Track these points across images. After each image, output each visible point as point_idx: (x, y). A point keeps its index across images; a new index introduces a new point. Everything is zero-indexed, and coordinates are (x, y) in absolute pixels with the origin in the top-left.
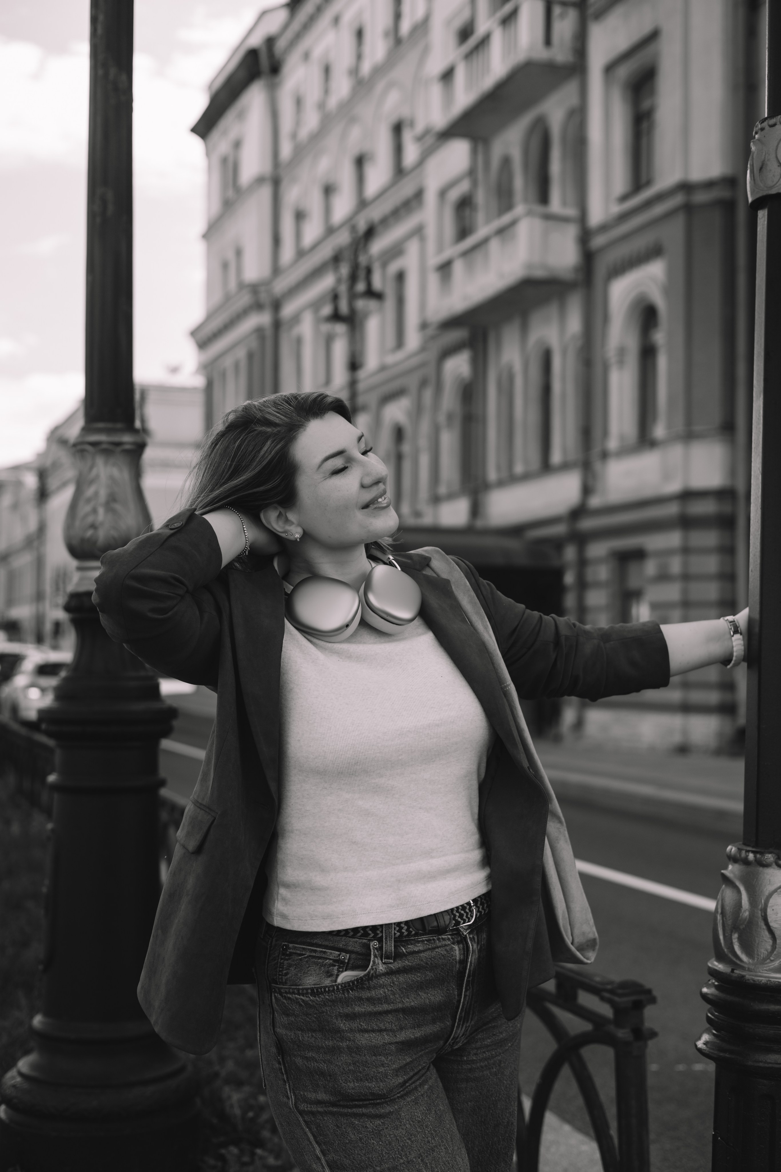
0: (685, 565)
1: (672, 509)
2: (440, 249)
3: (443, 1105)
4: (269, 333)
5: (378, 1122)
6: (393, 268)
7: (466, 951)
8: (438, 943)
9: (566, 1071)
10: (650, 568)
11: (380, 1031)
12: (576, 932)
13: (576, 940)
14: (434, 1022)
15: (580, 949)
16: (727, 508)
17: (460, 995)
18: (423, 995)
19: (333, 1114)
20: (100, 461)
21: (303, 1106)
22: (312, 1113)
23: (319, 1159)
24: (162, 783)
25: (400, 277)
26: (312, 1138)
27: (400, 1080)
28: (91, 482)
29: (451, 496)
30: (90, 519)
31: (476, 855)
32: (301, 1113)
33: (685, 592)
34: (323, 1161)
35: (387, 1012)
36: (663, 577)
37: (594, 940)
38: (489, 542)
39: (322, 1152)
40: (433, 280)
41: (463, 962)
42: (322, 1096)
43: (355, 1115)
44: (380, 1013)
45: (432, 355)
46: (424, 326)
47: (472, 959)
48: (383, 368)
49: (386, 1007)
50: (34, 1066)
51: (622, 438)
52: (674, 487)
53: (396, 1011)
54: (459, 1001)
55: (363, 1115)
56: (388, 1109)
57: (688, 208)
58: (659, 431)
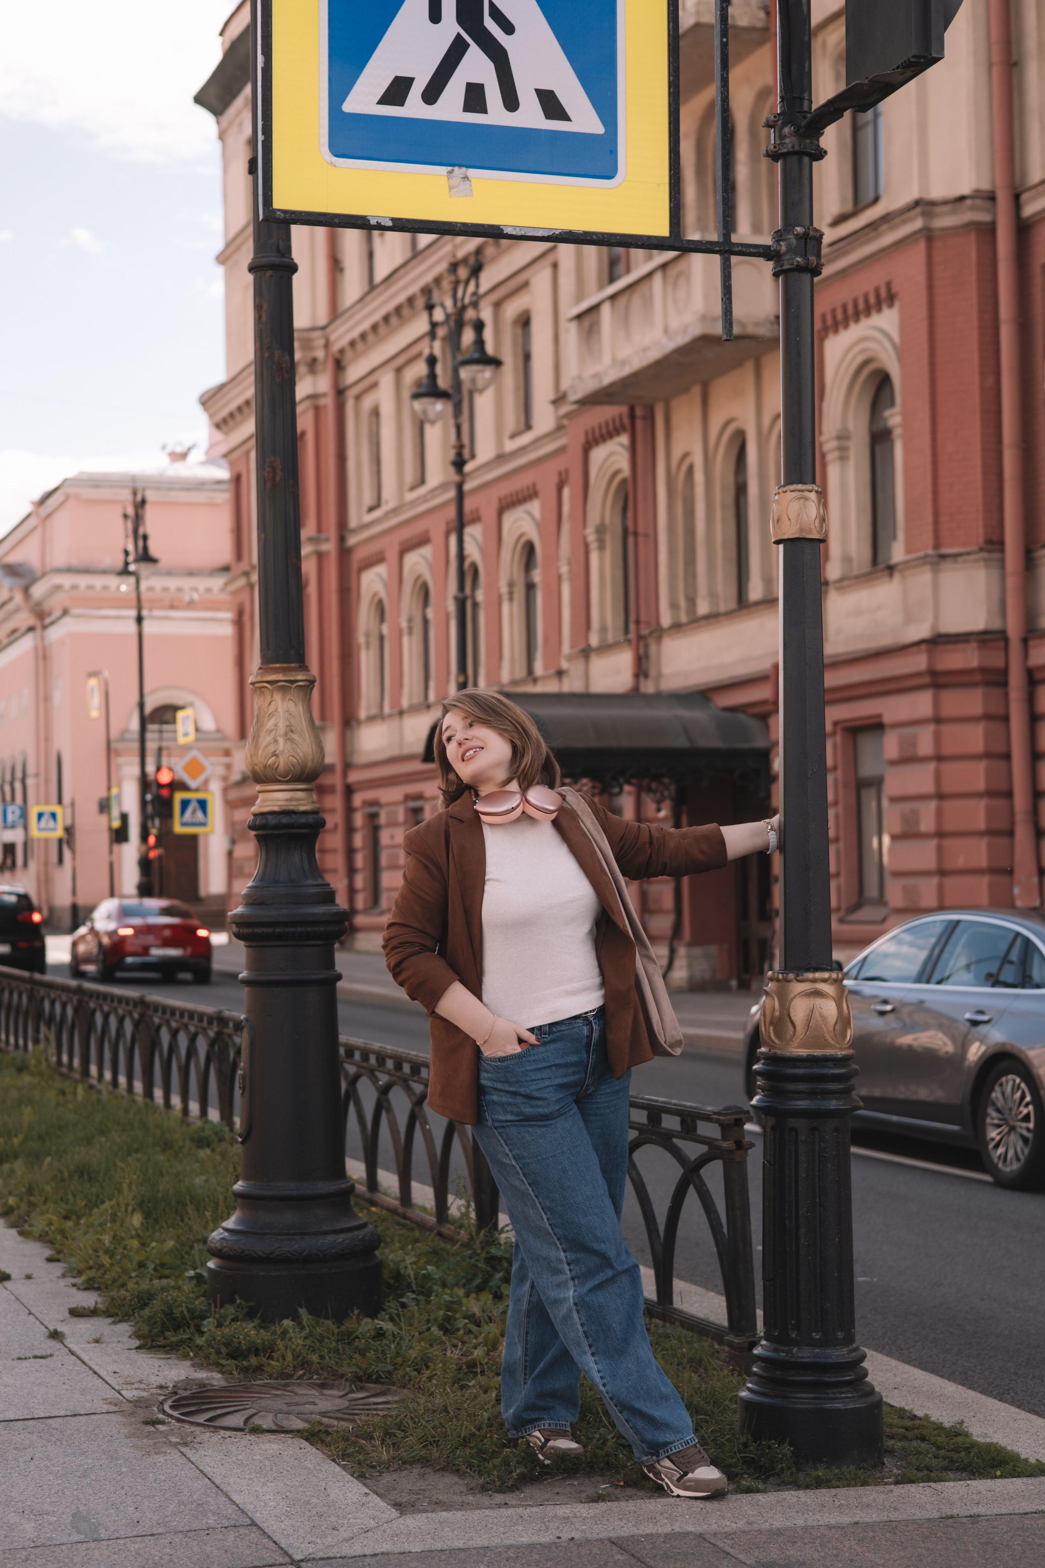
0: (937, 738)
1: (919, 662)
2: (580, 296)
3: (581, 1124)
4: (328, 402)
5: (544, 1129)
6: (511, 310)
7: (591, 1030)
8: (575, 1025)
9: (692, 1191)
10: (891, 745)
11: (543, 1079)
12: (667, 1034)
13: (668, 1041)
14: (574, 1074)
15: (671, 1046)
16: (995, 660)
17: (589, 1057)
18: (566, 1058)
19: (516, 1126)
20: (278, 697)
21: (496, 1124)
22: (503, 1127)
23: (507, 1155)
24: (339, 977)
25: (525, 321)
26: (503, 1142)
27: (557, 1107)
28: (271, 715)
29: (605, 648)
30: (272, 748)
31: (597, 980)
32: (496, 1128)
33: (938, 777)
34: (511, 1156)
35: (545, 1068)
36: (908, 759)
37: (681, 1041)
38: (662, 713)
39: (510, 1150)
40: (571, 334)
41: (590, 1037)
42: (510, 1117)
43: (530, 1126)
44: (541, 1069)
45: (573, 439)
46: (559, 400)
47: (595, 1035)
48: (501, 458)
49: (544, 1064)
50: (239, 1221)
51: (847, 560)
52: (921, 631)
53: (550, 1066)
54: (588, 1062)
55: (534, 1125)
56: (549, 1122)
57: (929, 235)
58: (898, 553)
